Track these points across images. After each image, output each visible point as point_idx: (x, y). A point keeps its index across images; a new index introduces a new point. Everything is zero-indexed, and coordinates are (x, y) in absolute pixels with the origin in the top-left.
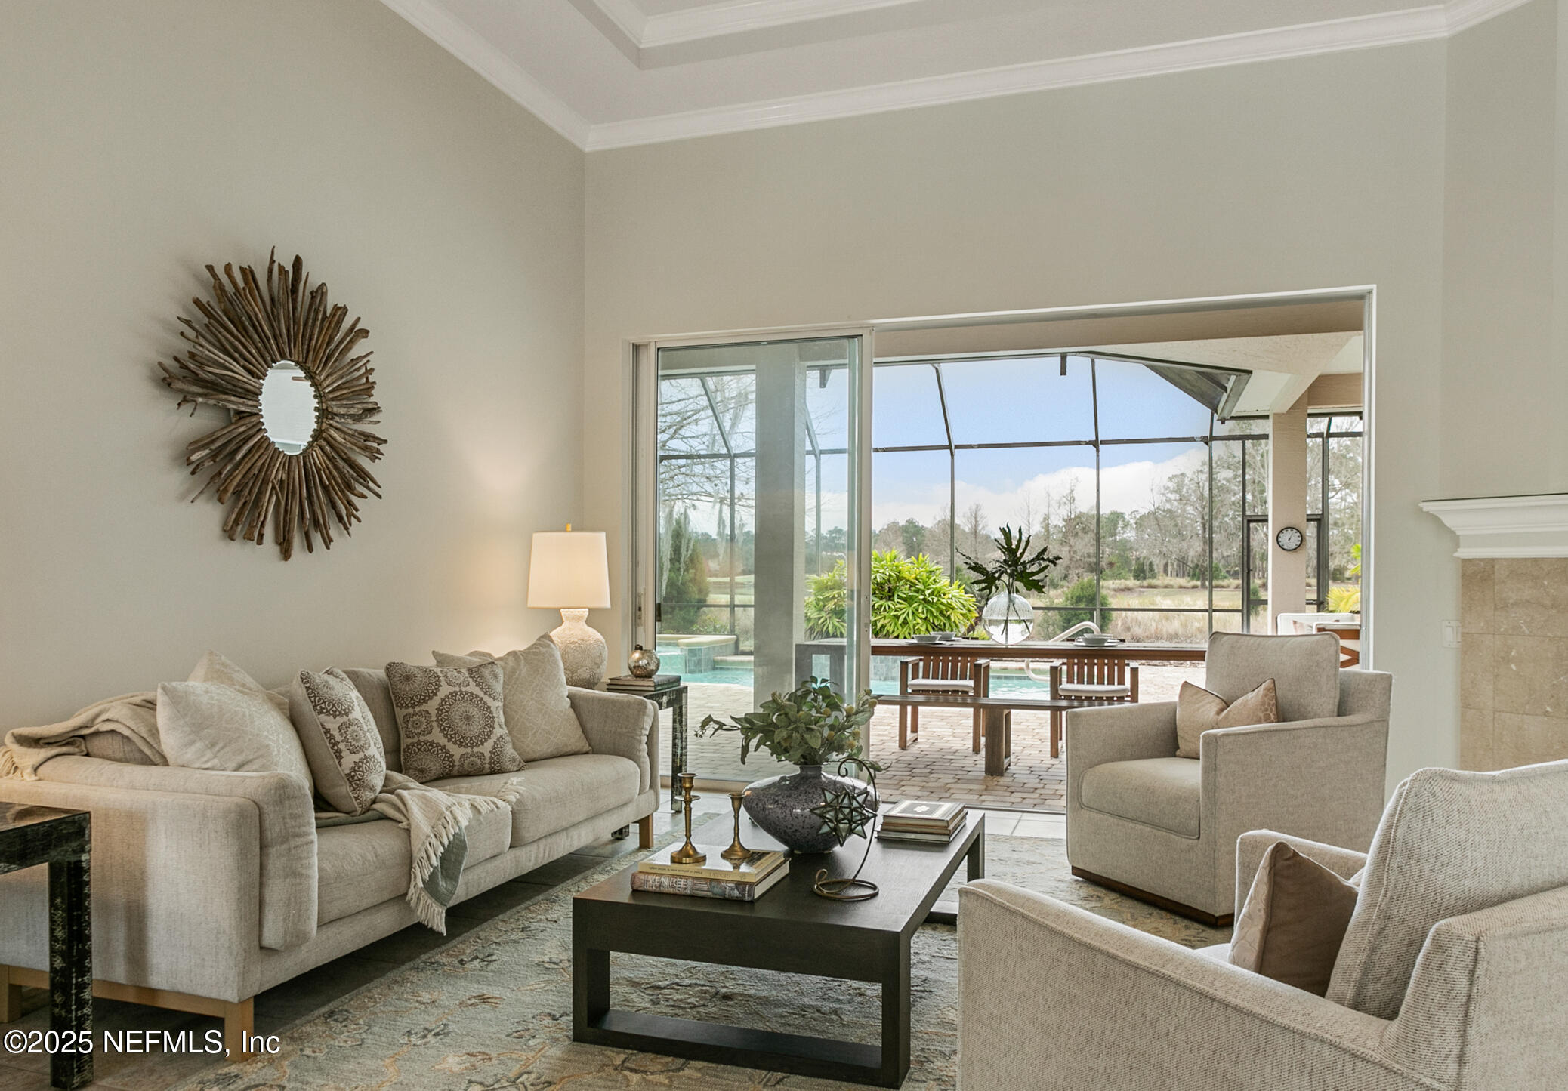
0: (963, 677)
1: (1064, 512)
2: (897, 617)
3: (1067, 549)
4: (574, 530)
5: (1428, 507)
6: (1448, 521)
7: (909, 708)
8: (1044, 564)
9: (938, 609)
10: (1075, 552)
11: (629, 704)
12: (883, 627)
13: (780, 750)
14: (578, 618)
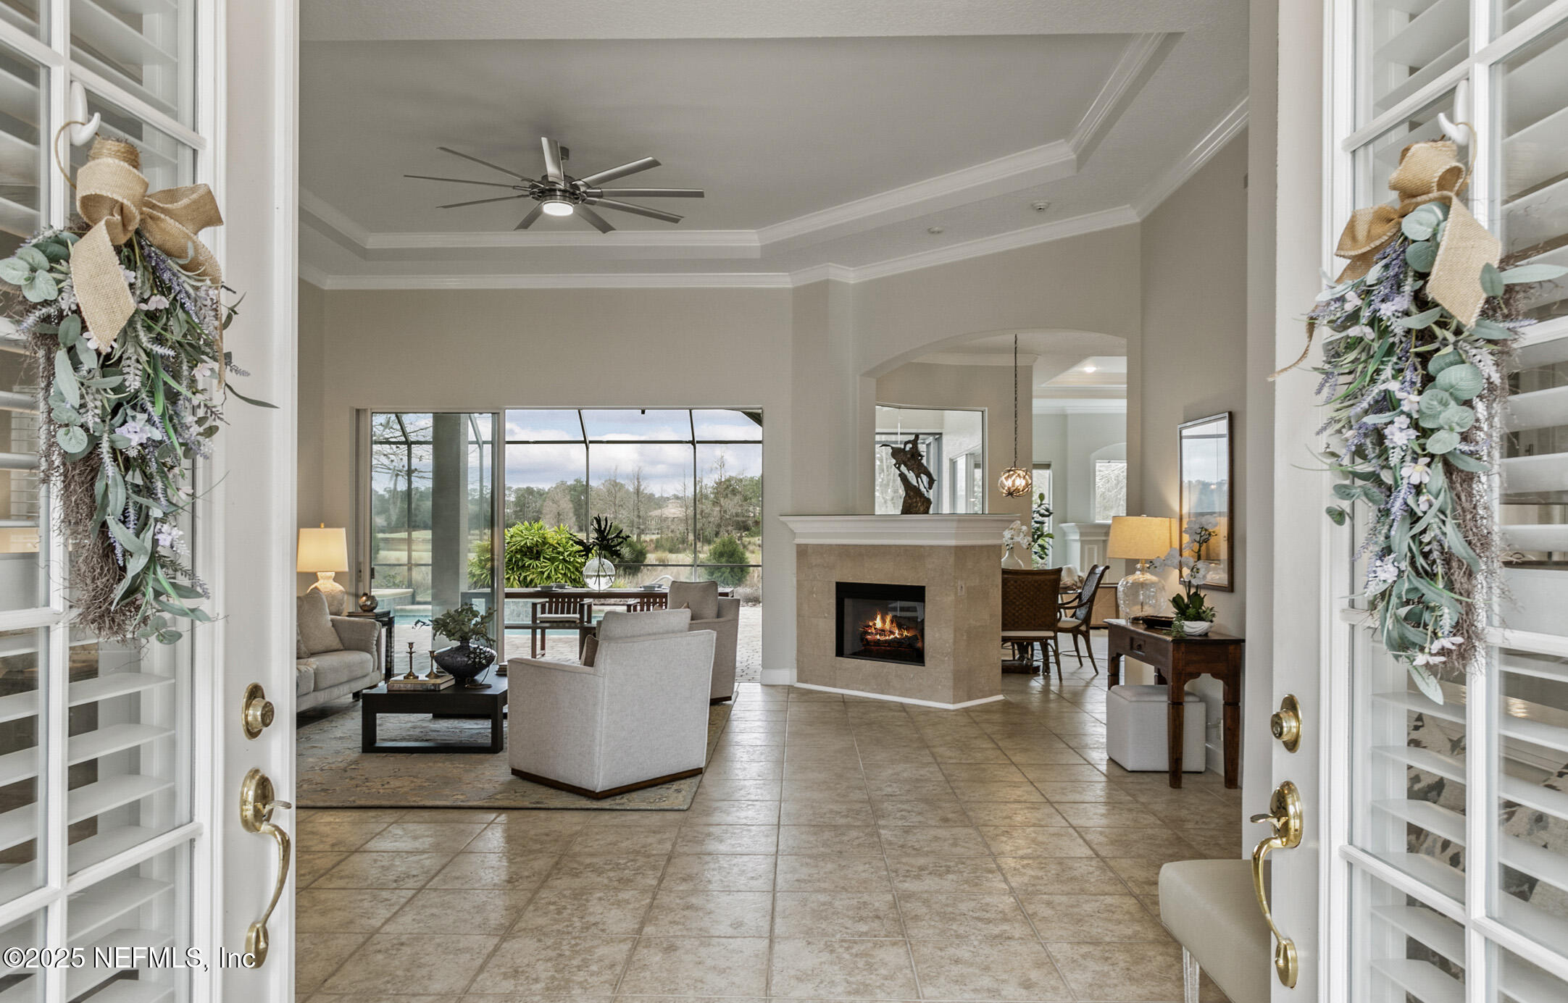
0: (575, 612)
1: (716, 477)
2: (543, 573)
3: (718, 509)
4: (326, 527)
5: (783, 518)
6: (791, 526)
7: (539, 631)
8: (620, 540)
9: (574, 566)
10: (725, 512)
11: (366, 624)
12: (532, 580)
13: (450, 635)
14: (328, 578)
